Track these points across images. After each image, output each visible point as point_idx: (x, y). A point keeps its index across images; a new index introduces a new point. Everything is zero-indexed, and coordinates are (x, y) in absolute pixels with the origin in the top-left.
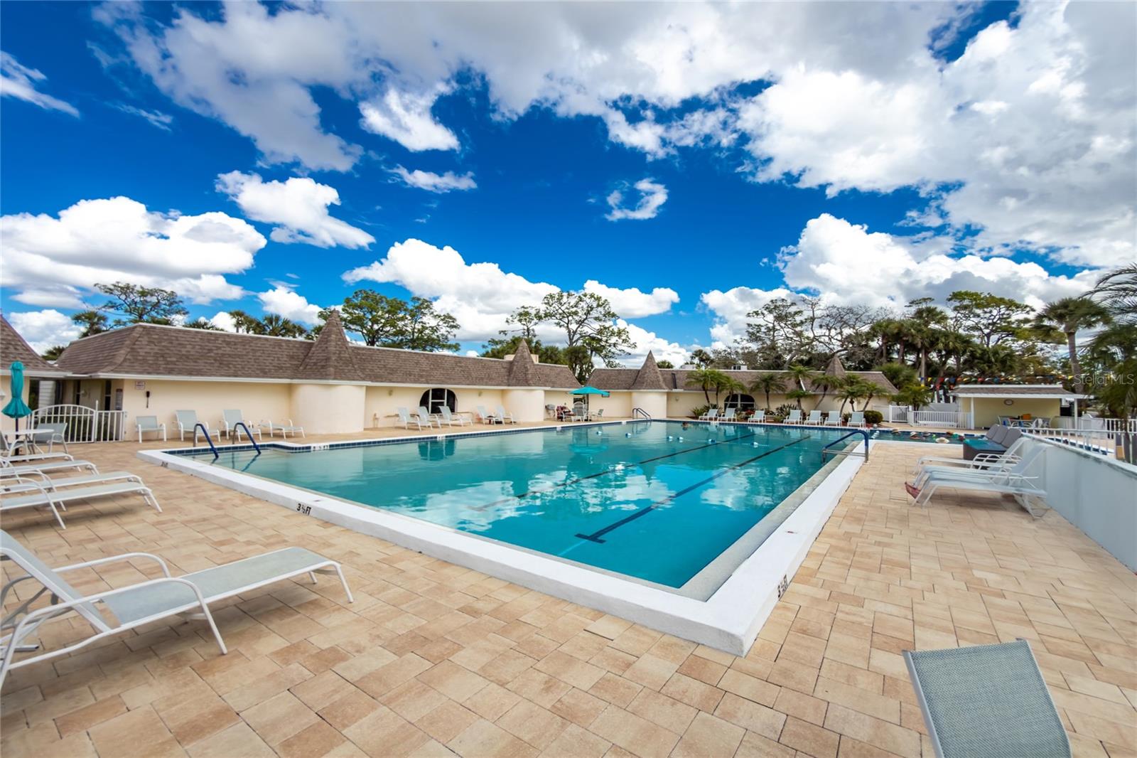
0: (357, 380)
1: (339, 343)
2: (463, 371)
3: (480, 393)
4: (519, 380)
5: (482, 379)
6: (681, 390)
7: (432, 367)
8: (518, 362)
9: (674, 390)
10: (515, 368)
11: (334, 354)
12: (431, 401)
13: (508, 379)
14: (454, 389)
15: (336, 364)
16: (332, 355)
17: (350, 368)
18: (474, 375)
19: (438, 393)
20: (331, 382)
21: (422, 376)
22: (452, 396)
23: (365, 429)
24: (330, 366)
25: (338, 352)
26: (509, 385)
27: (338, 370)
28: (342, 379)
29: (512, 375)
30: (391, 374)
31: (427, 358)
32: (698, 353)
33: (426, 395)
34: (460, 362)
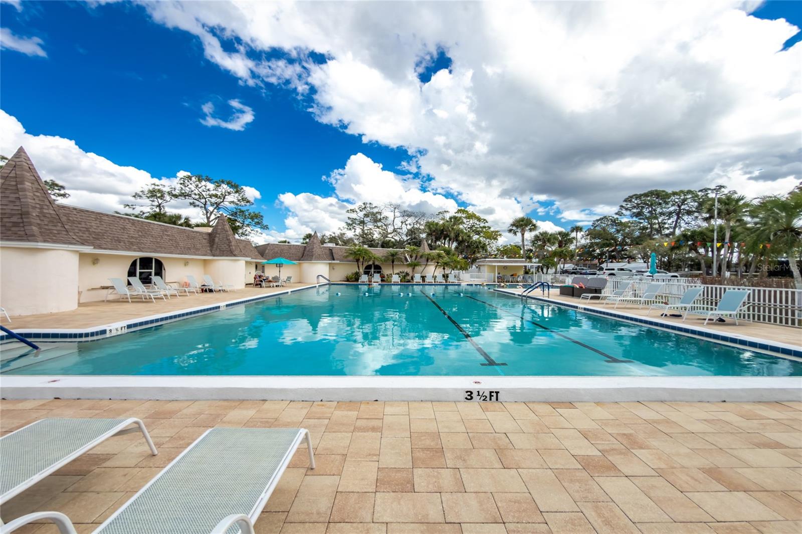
0: (74, 244)
1: (38, 194)
2: (172, 240)
3: (186, 263)
4: (223, 251)
5: (189, 248)
6: (338, 262)
7: (140, 234)
8: (219, 234)
9: (333, 262)
10: (217, 240)
11: (34, 208)
12: (138, 271)
13: (211, 251)
14: (163, 258)
15: (39, 222)
16: (31, 210)
17: (59, 228)
18: (181, 244)
19: (146, 262)
20: (41, 245)
21: (132, 243)
22: (159, 265)
23: (80, 305)
24: (30, 224)
25: (38, 206)
26: (214, 256)
27: (43, 230)
28: (55, 242)
29: (215, 246)
30: (98, 239)
31: (133, 224)
32: (308, 236)
33: (134, 264)
34: (166, 231)
